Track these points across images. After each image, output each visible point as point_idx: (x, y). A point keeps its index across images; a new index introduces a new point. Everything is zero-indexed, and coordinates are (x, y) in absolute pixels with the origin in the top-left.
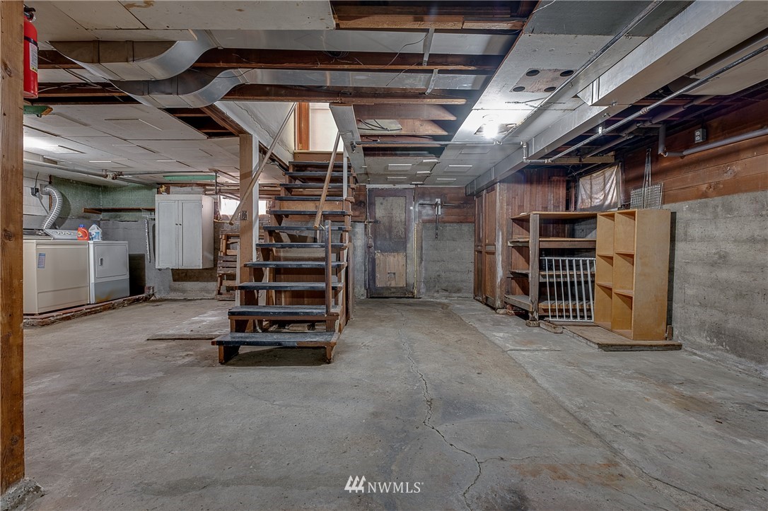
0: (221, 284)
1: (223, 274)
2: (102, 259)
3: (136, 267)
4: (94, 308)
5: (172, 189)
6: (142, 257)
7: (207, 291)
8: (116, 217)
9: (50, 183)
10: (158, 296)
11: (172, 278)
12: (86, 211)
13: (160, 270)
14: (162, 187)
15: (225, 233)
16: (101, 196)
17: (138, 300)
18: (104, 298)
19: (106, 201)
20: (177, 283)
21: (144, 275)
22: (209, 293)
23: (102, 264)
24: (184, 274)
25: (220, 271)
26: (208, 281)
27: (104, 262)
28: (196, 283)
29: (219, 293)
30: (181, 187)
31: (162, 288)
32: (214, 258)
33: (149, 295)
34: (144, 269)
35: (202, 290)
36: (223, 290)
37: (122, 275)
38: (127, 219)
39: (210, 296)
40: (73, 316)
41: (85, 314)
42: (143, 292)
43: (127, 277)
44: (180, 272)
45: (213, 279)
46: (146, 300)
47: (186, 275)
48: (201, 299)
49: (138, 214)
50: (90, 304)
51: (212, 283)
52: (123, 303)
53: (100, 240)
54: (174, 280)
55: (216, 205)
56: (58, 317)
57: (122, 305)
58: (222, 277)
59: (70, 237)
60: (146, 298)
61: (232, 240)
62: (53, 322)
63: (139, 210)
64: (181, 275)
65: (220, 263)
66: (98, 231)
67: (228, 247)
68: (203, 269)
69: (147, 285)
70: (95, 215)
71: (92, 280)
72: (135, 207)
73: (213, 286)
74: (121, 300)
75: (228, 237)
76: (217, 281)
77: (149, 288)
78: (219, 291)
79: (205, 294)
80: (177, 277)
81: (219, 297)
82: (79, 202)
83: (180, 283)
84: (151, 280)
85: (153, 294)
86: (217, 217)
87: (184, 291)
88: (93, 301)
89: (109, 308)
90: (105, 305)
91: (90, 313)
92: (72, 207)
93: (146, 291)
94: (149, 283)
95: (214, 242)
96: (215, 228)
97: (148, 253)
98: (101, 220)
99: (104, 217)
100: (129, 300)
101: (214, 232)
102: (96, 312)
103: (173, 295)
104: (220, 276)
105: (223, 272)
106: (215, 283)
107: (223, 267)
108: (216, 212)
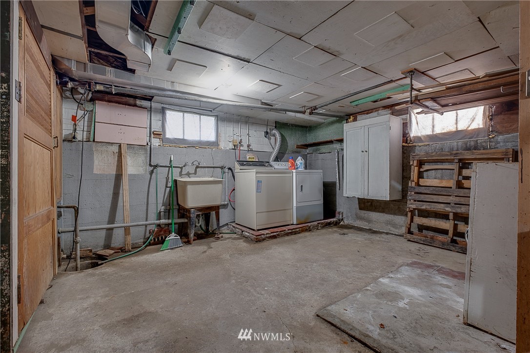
0: (412, 221)
1: (415, 209)
2: (302, 186)
3: (329, 192)
4: (294, 229)
5: (359, 117)
6: (334, 184)
7: (394, 225)
8: (317, 150)
9: (276, 127)
10: (346, 222)
11: (358, 206)
12: (298, 147)
13: (348, 197)
14: (350, 118)
15: (417, 158)
16: (308, 135)
17: (329, 224)
18: (303, 220)
19: (311, 138)
20: (363, 212)
21: (336, 201)
22: (396, 228)
23: (302, 190)
24: (370, 203)
25: (411, 205)
26: (395, 214)
27: (303, 188)
28: (381, 214)
29: (410, 232)
30: (367, 114)
31: (349, 215)
32: (403, 188)
33: (339, 220)
34: (335, 195)
35: (388, 223)
36: (414, 229)
37: (318, 200)
38: (324, 151)
39: (396, 231)
40: (278, 235)
41: (287, 234)
42: (334, 216)
43: (322, 202)
44: (366, 201)
45: (401, 212)
46: (336, 224)
47: (371, 204)
48: (387, 233)
49: (331, 146)
50: (293, 224)
51: (400, 217)
52: (317, 226)
53: (303, 169)
54: (360, 209)
55: (406, 126)
56: (268, 235)
57: (316, 228)
58: (412, 212)
59: (285, 168)
60: (336, 222)
61: (426, 167)
62: (264, 240)
63: (331, 142)
64: (367, 205)
65: (411, 195)
66: (301, 162)
67: (420, 175)
68: (389, 201)
69: (338, 210)
70: (304, 150)
71: (295, 205)
72: (328, 139)
73: (401, 221)
74: (316, 223)
75: (421, 163)
76: (406, 215)
77: (339, 213)
78: (409, 229)
79: (392, 229)
80: (363, 205)
81: (409, 236)
82: (293, 141)
83: (365, 212)
84: (341, 207)
85: (342, 220)
86: (407, 140)
87: (369, 221)
88: (295, 222)
89: (306, 230)
90: (304, 227)
91: (291, 233)
92: (289, 145)
93: (337, 215)
94: (339, 209)
95: (403, 170)
96: (403, 153)
97: (338, 181)
98: (308, 154)
99: (309, 151)
100: (322, 224)
101: (403, 158)
102: (296, 233)
103: (358, 223)
104: (411, 211)
105: (414, 206)
106: (403, 218)
107: (415, 201)
108: (405, 135)
